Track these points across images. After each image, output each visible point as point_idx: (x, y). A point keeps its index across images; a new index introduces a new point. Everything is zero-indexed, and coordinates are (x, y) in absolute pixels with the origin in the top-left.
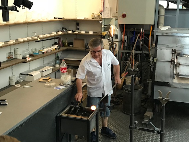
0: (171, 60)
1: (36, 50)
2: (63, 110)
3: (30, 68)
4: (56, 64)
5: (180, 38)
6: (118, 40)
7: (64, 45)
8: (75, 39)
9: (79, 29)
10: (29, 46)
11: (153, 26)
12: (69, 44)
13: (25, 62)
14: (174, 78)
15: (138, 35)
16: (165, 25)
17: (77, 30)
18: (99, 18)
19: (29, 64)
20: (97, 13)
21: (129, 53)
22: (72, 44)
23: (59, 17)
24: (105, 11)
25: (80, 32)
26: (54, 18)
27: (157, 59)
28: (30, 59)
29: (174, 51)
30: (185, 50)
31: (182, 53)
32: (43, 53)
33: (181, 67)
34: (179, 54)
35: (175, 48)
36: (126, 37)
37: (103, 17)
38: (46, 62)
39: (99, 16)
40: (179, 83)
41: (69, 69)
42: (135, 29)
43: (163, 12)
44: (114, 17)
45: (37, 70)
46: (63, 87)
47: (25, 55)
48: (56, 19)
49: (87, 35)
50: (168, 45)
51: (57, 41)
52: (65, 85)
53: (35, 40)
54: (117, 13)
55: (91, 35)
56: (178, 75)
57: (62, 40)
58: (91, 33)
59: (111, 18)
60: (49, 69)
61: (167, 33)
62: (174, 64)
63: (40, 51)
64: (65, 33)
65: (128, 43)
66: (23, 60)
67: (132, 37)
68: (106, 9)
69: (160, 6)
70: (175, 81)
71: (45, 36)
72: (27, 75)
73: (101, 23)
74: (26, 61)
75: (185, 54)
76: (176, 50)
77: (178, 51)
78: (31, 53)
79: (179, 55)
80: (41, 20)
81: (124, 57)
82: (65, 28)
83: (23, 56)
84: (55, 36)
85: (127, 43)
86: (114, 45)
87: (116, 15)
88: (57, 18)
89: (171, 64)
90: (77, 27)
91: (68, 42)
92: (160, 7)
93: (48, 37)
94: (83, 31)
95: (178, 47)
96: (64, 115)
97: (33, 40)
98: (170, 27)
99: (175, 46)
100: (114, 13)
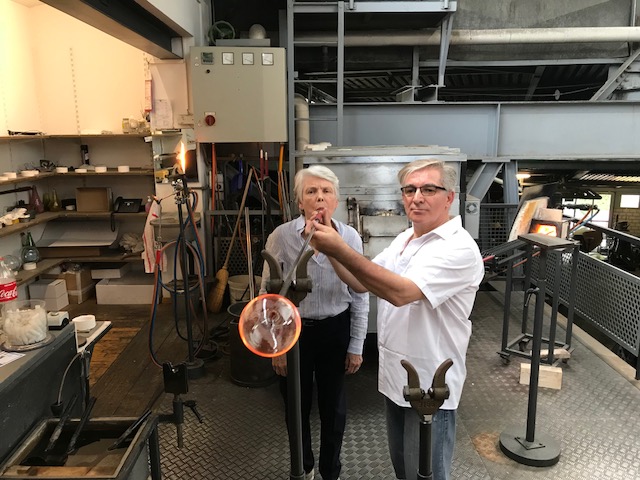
4: (25, 261)
5: (363, 169)
6: (199, 185)
7: (47, 207)
8: (80, 189)
9: (90, 161)
11: (286, 145)
12: (64, 204)
15: (251, 170)
17: (85, 165)
18: (144, 131)
20: (136, 117)
21: (230, 217)
22: (73, 202)
24: (157, 112)
25: (91, 168)
26: (10, 132)
29: (351, 204)
30: (379, 198)
31: (373, 208)
33: (373, 242)
34: (366, 209)
35: (353, 196)
36: (220, 178)
39: (142, 124)
41: (68, 272)
42: (241, 156)
43: (304, 112)
44: (182, 124)
46: (15, 356)
48: (16, 137)
49: (113, 177)
51: (24, 197)
52: (20, 349)
54: (189, 114)
55: (123, 175)
57: (40, 193)
58: (124, 169)
59: (175, 127)
61: (330, 158)
64: (48, 173)
65: (227, 191)
68: (157, 107)
69: (298, 96)
73: (150, 143)
75: (380, 208)
76: (358, 198)
77: (363, 201)
79: (367, 212)
81: (219, 227)
82: (48, 162)
84: (12, 182)
85: (224, 191)
86: (191, 195)
87: (188, 120)
88: (16, 133)
90: (82, 157)
91: (61, 199)
94: (101, 165)
95: (362, 191)
96: (16, 475)
98: (330, 144)
99: (353, 191)
100: (183, 116)
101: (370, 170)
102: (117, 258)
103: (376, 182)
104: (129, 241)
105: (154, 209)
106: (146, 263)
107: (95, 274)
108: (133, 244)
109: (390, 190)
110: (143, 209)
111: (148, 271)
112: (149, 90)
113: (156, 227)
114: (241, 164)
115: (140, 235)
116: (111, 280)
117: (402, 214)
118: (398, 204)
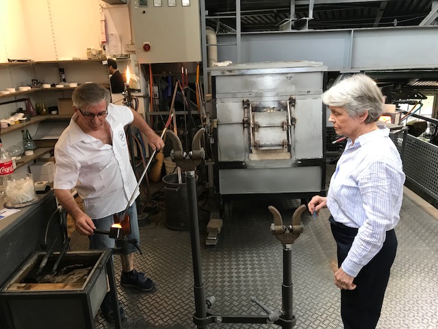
0: (243, 120)
4: (27, 150)
5: (254, 79)
6: (141, 94)
9: (66, 80)
12: (50, 110)
14: (251, 152)
15: (177, 83)
18: (102, 57)
20: (96, 47)
23: (19, 59)
26: (9, 60)
27: (218, 122)
29: (246, 104)
30: (266, 99)
31: (261, 106)
33: (262, 131)
34: (256, 107)
35: (247, 99)
40: (261, 161)
46: (13, 211)
48: (12, 63)
50: (234, 94)
51: (22, 105)
52: (18, 206)
56: (257, 146)
59: (124, 54)
61: (230, 71)
62: (248, 127)
64: (37, 89)
65: (161, 98)
70: (254, 157)
75: (266, 106)
76: (250, 100)
77: (254, 102)
79: (256, 109)
81: (156, 123)
85: (159, 98)
87: (132, 48)
88: (14, 60)
89: (244, 127)
90: (61, 76)
91: (48, 106)
94: (73, 82)
95: (253, 95)
96: (16, 290)
98: (231, 62)
99: (247, 95)
100: (128, 45)
101: (259, 79)
103: (264, 88)
109: (273, 93)
112: (104, 27)
114: (170, 79)
117: (282, 110)
118: (279, 103)
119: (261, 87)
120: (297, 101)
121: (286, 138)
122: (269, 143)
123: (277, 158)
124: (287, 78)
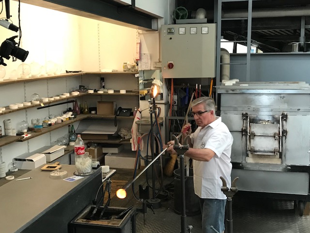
0: (242, 129)
1: (38, 121)
2: (79, 214)
3: (29, 150)
4: (70, 141)
5: (253, 97)
6: (163, 102)
7: (82, 112)
8: (99, 102)
9: (105, 87)
10: (27, 115)
11: (215, 79)
12: (90, 110)
13: (22, 141)
14: (247, 155)
15: (193, 93)
16: (231, 78)
17: (102, 89)
18: (135, 70)
19: (28, 143)
20: (131, 62)
21: (181, 120)
22: (95, 109)
23: (74, 71)
24: (142, 60)
25: (106, 91)
26: (67, 71)
28: (29, 135)
29: (245, 116)
30: (262, 113)
31: (258, 119)
32: (50, 125)
33: (257, 139)
34: (253, 119)
35: (246, 112)
36: (176, 97)
37: (139, 69)
38: (54, 139)
39: (134, 67)
40: (256, 164)
41: (91, 148)
42: (188, 85)
43: (227, 59)
44: (155, 67)
45: (39, 152)
46: (80, 178)
47: (20, 130)
48: (69, 74)
49: (117, 96)
50: (236, 108)
51: (71, 105)
52: (82, 175)
53: (36, 106)
54: (160, 62)
55: (123, 95)
56: (253, 151)
57: (79, 104)
58: (123, 92)
59: (152, 69)
60: (59, 150)
61: (233, 90)
62: (246, 135)
63: (44, 122)
64: (84, 93)
65: (179, 105)
66: (19, 137)
67: (185, 97)
68: (143, 57)
69: (223, 50)
70: (250, 160)
71: (52, 99)
72: (25, 160)
73: (138, 78)
74: (22, 139)
75: (262, 119)
76: (249, 113)
77: (252, 115)
78: (31, 125)
79: (254, 121)
80: (46, 76)
81: (173, 126)
82: (84, 87)
83: (19, 131)
84: (67, 98)
86: (157, 109)
87: (159, 65)
88: (70, 72)
89: (243, 135)
90: (101, 84)
91: (89, 107)
92: (222, 52)
93: (57, 101)
94: (110, 89)
95: (251, 109)
96: (81, 222)
97: (33, 107)
98: (238, 81)
99: (246, 109)
100: (156, 63)
101: (257, 97)
102: (117, 142)
103: (260, 104)
104: (123, 132)
105: (138, 115)
106: (132, 145)
107: (105, 150)
108: (126, 134)
109: (268, 109)
110: (132, 114)
111: (133, 150)
112: (139, 48)
113: (138, 125)
114: (188, 90)
115: (129, 129)
116: (113, 154)
117: (275, 123)
118: (273, 117)
119: (258, 104)
120: (288, 116)
121: (277, 146)
122: (262, 150)
123: (270, 162)
124: (281, 97)
